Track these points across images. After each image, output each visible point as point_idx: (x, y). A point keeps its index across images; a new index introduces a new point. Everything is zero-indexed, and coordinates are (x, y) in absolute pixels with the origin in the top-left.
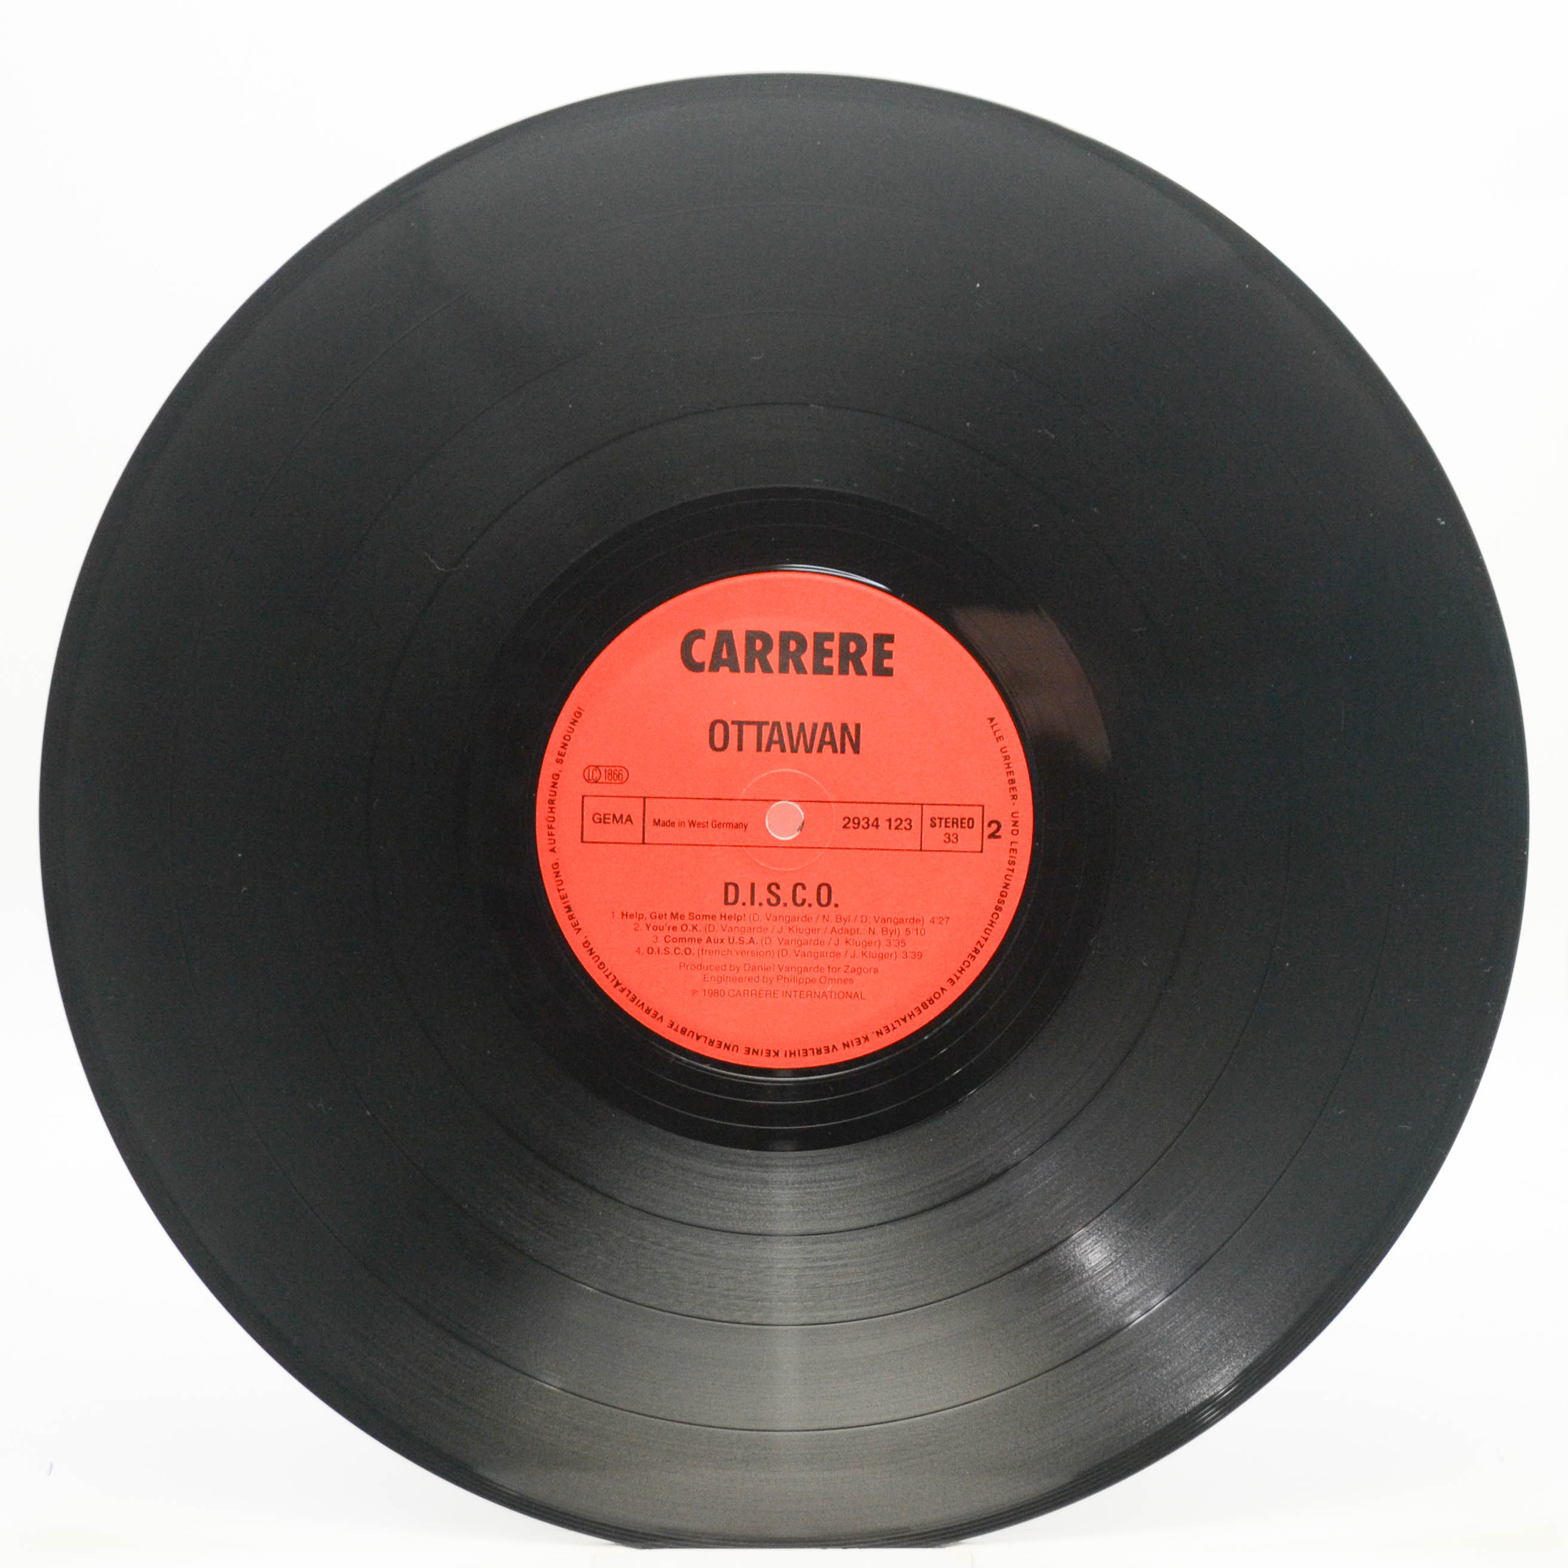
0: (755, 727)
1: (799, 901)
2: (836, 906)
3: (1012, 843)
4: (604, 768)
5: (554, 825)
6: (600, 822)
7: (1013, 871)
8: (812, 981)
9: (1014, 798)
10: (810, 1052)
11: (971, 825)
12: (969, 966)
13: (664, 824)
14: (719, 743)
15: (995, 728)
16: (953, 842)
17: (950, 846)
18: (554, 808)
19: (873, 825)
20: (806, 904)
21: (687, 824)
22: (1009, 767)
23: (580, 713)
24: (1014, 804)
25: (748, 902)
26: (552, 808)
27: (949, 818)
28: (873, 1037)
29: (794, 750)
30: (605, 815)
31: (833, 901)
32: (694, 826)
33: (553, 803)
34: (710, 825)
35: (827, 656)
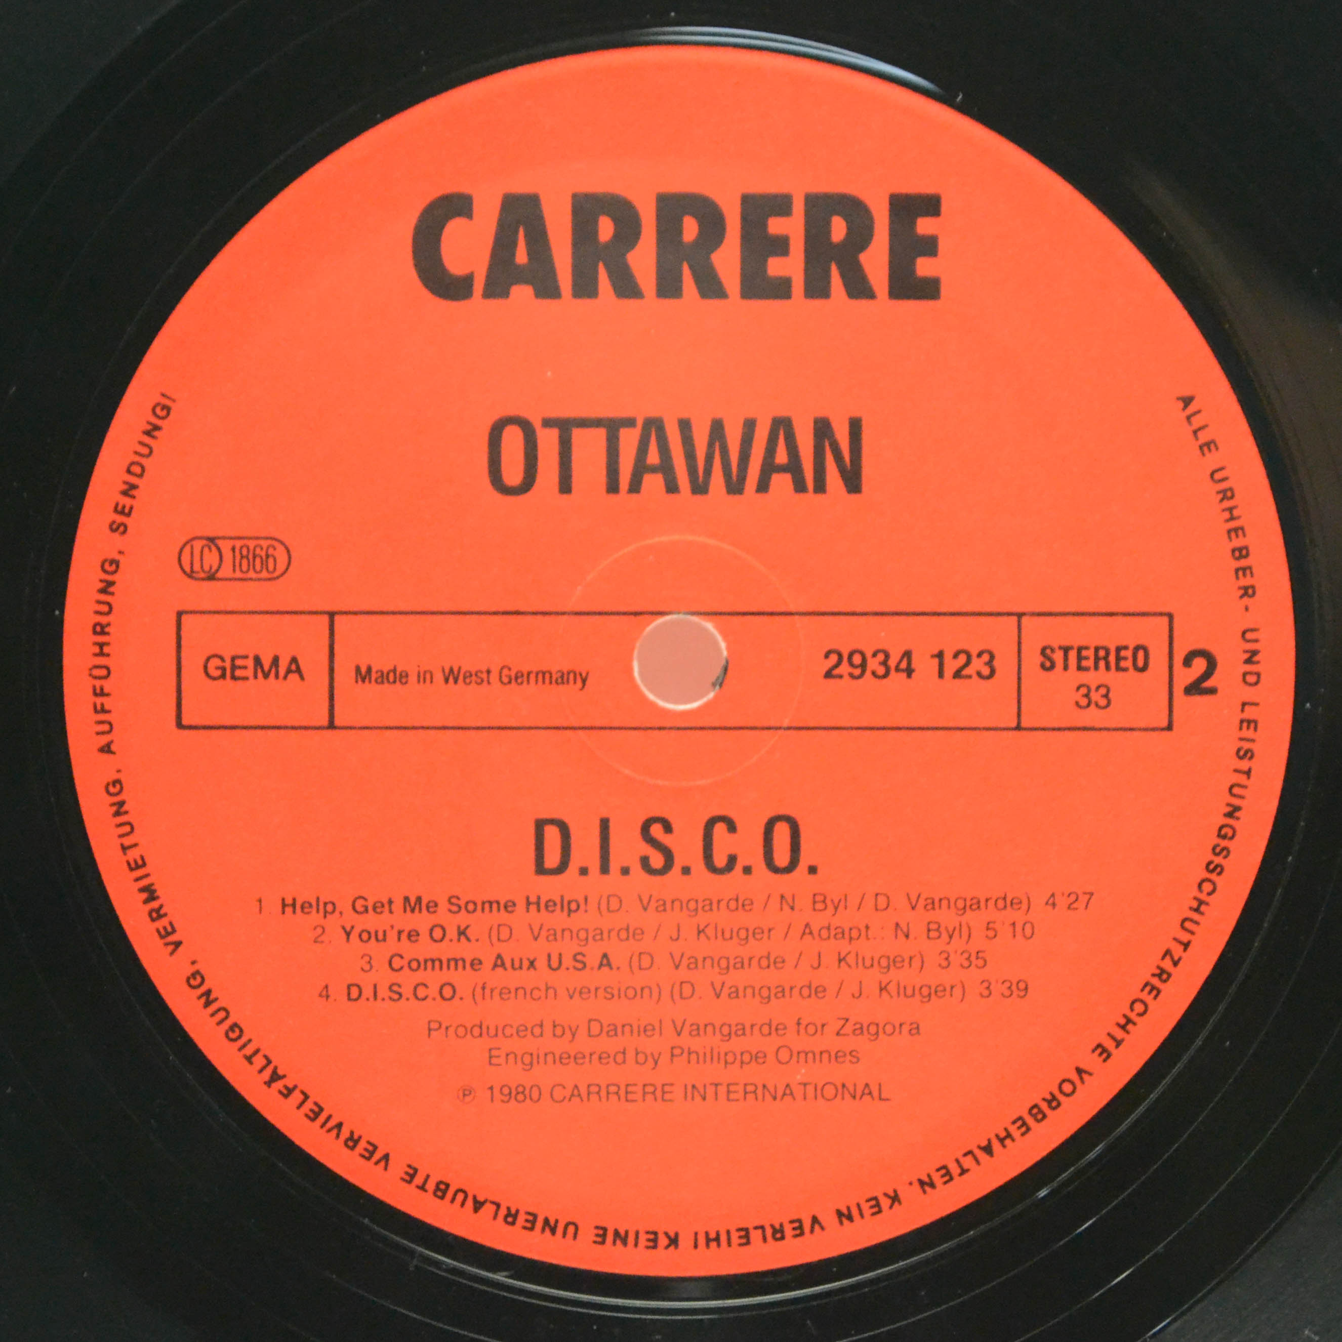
0: (601, 434)
1: (720, 860)
2: (812, 870)
3: (1244, 704)
4: (230, 543)
5: (108, 686)
6: (223, 676)
7: (1248, 773)
8: (758, 1057)
9: (1246, 594)
10: (756, 1235)
11: (1140, 663)
12: (1145, 1012)
13: (383, 678)
14: (513, 475)
15: (1197, 421)
16: (1097, 705)
17: (1092, 716)
18: (108, 644)
19: (897, 669)
20: (738, 868)
21: (439, 677)
22: (1232, 518)
23: (168, 409)
24: (1247, 609)
25: (594, 865)
26: (101, 645)
27: (1087, 648)
28: (911, 1194)
29: (700, 488)
30: (233, 659)
31: (806, 859)
32: (456, 682)
33: (103, 633)
34: (494, 677)
35: (776, 254)
